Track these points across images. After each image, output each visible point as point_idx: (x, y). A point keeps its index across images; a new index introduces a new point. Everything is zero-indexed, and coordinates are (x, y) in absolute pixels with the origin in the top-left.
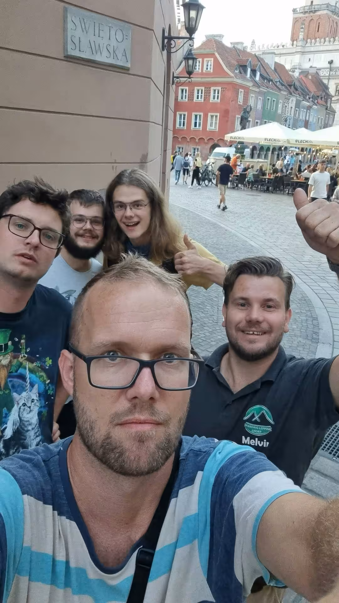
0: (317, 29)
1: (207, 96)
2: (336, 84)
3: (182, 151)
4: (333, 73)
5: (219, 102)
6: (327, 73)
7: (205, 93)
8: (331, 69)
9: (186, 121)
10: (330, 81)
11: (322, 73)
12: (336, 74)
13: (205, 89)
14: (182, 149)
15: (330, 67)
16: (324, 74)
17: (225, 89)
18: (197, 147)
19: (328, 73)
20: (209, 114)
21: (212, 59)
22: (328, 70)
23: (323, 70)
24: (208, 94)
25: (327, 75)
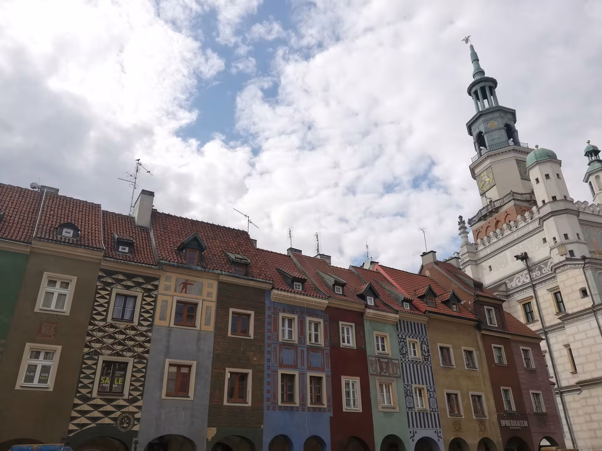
2: (550, 290)
4: (536, 274)
6: (527, 278)
8: (529, 269)
10: (537, 288)
11: (519, 282)
12: (542, 274)
15: (527, 266)
16: (521, 281)
19: (528, 276)
22: (526, 272)
23: (517, 276)
25: (528, 280)
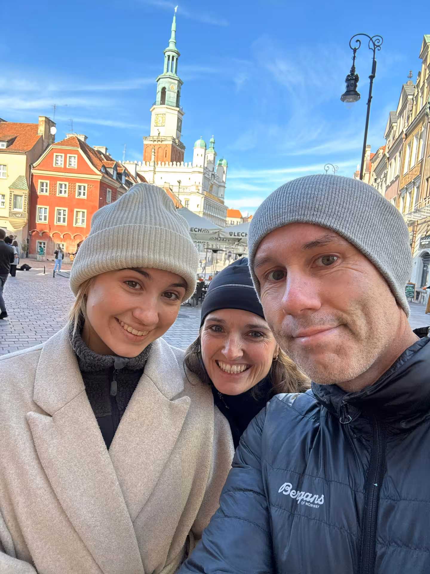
0: (165, 155)
1: (71, 191)
2: (185, 199)
3: (44, 247)
4: (181, 190)
5: (86, 198)
6: (178, 190)
7: (69, 188)
8: (180, 187)
9: (47, 215)
12: (184, 191)
13: (70, 184)
14: (44, 244)
16: (174, 190)
17: (91, 186)
18: (63, 243)
20: (75, 210)
21: (76, 156)
22: (178, 187)
23: (174, 186)
24: (72, 190)
